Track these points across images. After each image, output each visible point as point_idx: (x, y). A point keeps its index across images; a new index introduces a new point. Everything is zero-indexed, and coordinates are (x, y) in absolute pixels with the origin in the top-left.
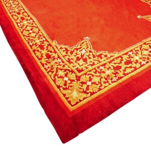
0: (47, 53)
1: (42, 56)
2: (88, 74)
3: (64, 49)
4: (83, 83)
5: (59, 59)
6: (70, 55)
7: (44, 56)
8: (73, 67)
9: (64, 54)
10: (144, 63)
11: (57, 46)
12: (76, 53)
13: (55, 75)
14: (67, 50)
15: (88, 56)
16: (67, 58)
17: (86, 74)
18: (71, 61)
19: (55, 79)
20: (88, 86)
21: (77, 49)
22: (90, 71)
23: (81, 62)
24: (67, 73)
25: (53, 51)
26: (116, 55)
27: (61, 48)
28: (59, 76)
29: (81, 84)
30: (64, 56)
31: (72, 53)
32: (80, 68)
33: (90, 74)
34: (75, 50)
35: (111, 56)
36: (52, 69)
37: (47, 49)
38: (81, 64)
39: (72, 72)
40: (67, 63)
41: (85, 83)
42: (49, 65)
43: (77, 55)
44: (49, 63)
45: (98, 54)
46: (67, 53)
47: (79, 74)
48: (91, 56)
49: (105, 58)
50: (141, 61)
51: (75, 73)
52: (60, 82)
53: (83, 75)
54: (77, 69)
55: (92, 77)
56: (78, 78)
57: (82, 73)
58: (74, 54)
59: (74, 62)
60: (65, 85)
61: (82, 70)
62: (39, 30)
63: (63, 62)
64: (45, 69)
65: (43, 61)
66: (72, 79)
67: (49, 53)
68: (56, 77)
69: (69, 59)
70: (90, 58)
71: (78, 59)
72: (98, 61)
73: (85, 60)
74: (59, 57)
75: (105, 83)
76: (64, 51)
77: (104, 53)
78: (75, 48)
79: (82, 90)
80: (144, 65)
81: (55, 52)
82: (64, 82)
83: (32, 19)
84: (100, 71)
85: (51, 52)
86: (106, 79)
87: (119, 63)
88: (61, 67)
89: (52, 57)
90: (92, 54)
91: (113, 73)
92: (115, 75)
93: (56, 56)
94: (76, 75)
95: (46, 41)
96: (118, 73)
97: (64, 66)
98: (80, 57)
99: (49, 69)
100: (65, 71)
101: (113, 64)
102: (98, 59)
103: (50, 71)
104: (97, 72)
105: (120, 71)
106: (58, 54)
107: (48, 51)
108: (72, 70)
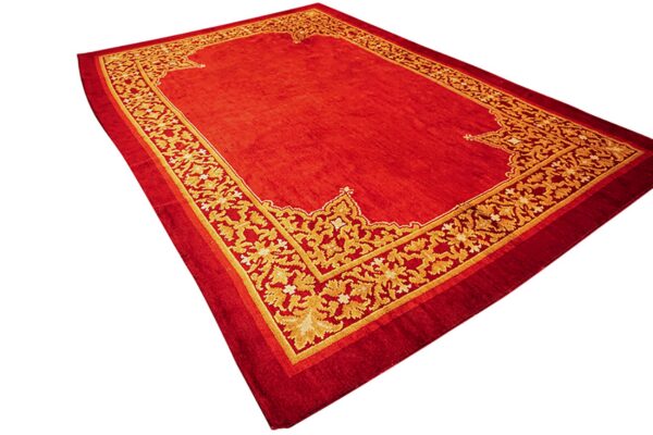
0: (249, 227)
1: (236, 237)
2: (343, 276)
3: (294, 218)
4: (327, 297)
5: (280, 241)
6: (308, 230)
7: (240, 234)
8: (312, 260)
9: (293, 228)
10: (476, 248)
11: (275, 211)
12: (322, 226)
13: (266, 280)
14: (299, 219)
15: (348, 234)
16: (300, 237)
17: (338, 277)
18: (310, 244)
19: (265, 289)
20: (341, 305)
21: (324, 217)
22: (351, 270)
23: (331, 247)
24: (295, 276)
25: (265, 224)
26: (416, 232)
27: (286, 215)
28: (273, 283)
29: (325, 302)
30: (291, 234)
31: (312, 226)
32: (326, 264)
33: (350, 277)
34: (320, 219)
35: (405, 234)
36: (261, 266)
37: (247, 219)
38: (330, 253)
39: (308, 271)
40: (300, 249)
41: (335, 299)
42: (253, 256)
43: (324, 229)
44: (254, 251)
45: (374, 227)
46: (299, 226)
47: (321, 277)
48: (355, 234)
49: (390, 238)
50: (470, 244)
51: (312, 275)
52: (275, 298)
53: (332, 279)
54: (319, 267)
55: (352, 285)
56: (319, 286)
57: (329, 275)
58: (317, 228)
59: (316, 248)
60: (286, 304)
61: (331, 268)
62: (225, 174)
63: (290, 247)
64: (244, 265)
65: (239, 247)
66: (303, 288)
67: (255, 228)
68: (267, 285)
69: (305, 241)
70: (351, 238)
71: (326, 240)
72: (371, 245)
73: (341, 243)
74: (280, 236)
75: (382, 296)
76: (292, 222)
77: (389, 226)
78: (320, 213)
79: (325, 315)
80: (476, 253)
81: (270, 226)
82: (284, 296)
83: (204, 148)
84: (372, 271)
85: (260, 227)
86: (385, 289)
87: (418, 253)
88: (283, 261)
89: (261, 238)
90: (359, 228)
91: (400, 276)
92: (404, 281)
93: (272, 235)
94: (316, 279)
95: (245, 198)
96: (412, 276)
97: (290, 259)
98: (331, 235)
99: (254, 267)
100: (290, 271)
101: (405, 255)
102: (371, 242)
103: (256, 271)
104: (366, 273)
105: (418, 271)
106: (277, 230)
107: (252, 224)
108: (307, 268)
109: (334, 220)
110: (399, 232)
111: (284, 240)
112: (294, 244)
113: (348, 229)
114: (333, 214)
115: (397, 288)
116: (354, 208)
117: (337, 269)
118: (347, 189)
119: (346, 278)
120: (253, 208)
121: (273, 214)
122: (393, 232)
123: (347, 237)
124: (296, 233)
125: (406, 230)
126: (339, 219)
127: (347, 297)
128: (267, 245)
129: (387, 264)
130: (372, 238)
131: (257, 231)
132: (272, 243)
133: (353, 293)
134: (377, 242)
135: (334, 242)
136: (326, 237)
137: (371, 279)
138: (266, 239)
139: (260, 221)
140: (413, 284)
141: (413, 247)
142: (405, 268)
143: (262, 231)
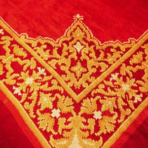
0: (14, 60)
1: (5, 70)
2: (92, 94)
3: (45, 46)
4: (86, 116)
5: (39, 68)
6: (58, 56)
7: (8, 67)
8: (67, 82)
9: (46, 55)
11: (30, 42)
12: (68, 51)
13: (37, 107)
14: (50, 47)
15: (88, 55)
16: (53, 63)
17: (89, 96)
18: (63, 68)
19: (37, 116)
21: (67, 42)
22: (97, 87)
23: (78, 68)
24: (57, 99)
27: (39, 45)
28: (41, 109)
29: (85, 120)
30: (47, 61)
31: (60, 51)
32: (77, 85)
33: (99, 94)
34: (64, 44)
35: (127, 49)
36: (30, 95)
37: (11, 53)
38: (78, 75)
39: (66, 94)
40: (56, 74)
41: (91, 116)
42: (22, 87)
43: (70, 54)
44: (22, 81)
45: (105, 46)
46: (51, 53)
47: (77, 98)
48: (93, 55)
51: (70, 97)
52: (46, 123)
53: (85, 98)
54: (73, 88)
55: (101, 101)
56: (77, 106)
57: (82, 94)
58: (65, 53)
59: (67, 72)
60: (56, 127)
61: (82, 88)
63: (48, 74)
64: (16, 96)
66: (66, 110)
67: (18, 59)
68: (38, 112)
69: (57, 65)
70: (91, 58)
71: (74, 63)
72: (107, 63)
73: (84, 64)
74: (39, 64)
75: (125, 108)
76: (45, 50)
77: (115, 44)
78: (63, 39)
81: (29, 56)
82: (53, 121)
84: (112, 86)
85: (22, 58)
86: (125, 101)
87: (140, 64)
88: (45, 87)
89: (25, 68)
90: (95, 48)
91: (133, 88)
92: (137, 91)
93: (31, 64)
94: (73, 100)
95: (6, 34)
96: (141, 86)
97: (50, 85)
98: (76, 58)
99: (24, 96)
100: (52, 96)
101: (131, 68)
102: (105, 60)
103: (27, 100)
104: (109, 89)
105: (143, 81)
106: (35, 59)
107: (16, 57)
108: (64, 91)
109: (75, 44)
110: (123, 48)
111: (42, 67)
112: (51, 70)
113: (86, 50)
114: (73, 39)
115: (133, 99)
116: (87, 31)
117: (88, 88)
118: (78, 16)
119: (95, 95)
120: (14, 42)
121: (30, 45)
122: (118, 49)
123: (87, 58)
124: (50, 59)
125: (127, 46)
126: (78, 43)
127: (100, 113)
128: (31, 74)
129: (121, 78)
130: (106, 57)
131: (21, 62)
132: (34, 72)
133: (103, 109)
134: (110, 59)
135: (79, 64)
136: (72, 59)
137: (113, 93)
138: (28, 68)
139: (21, 52)
140: (144, 94)
141: (135, 60)
142: (134, 80)
143: (24, 61)
